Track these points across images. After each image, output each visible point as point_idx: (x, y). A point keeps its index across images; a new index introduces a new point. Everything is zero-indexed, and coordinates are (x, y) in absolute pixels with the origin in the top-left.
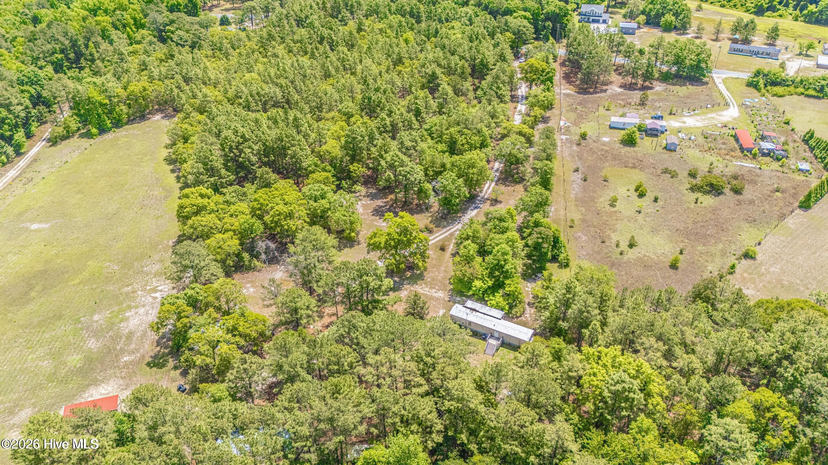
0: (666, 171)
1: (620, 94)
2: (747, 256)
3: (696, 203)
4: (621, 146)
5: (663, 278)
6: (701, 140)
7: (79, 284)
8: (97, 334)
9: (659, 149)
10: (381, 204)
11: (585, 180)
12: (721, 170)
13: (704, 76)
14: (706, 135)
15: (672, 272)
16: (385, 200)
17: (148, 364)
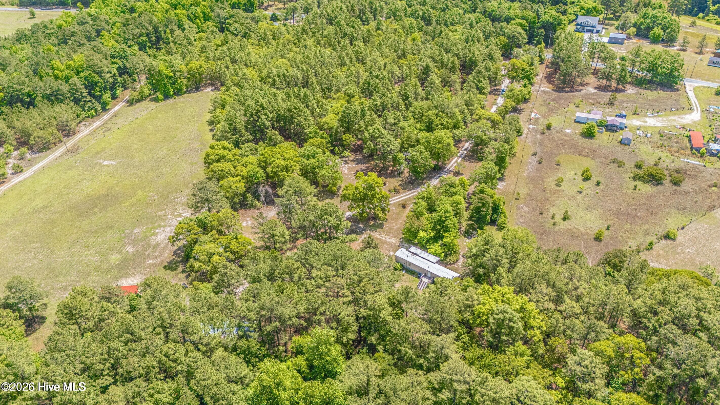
0: (614, 161)
1: (593, 94)
2: (667, 237)
3: (635, 189)
4: (580, 137)
5: (585, 247)
6: (656, 138)
7: (128, 206)
8: (134, 242)
9: (615, 143)
10: (364, 168)
11: (540, 163)
12: (667, 164)
13: (676, 84)
14: (662, 134)
15: (595, 243)
16: (367, 165)
17: (165, 267)
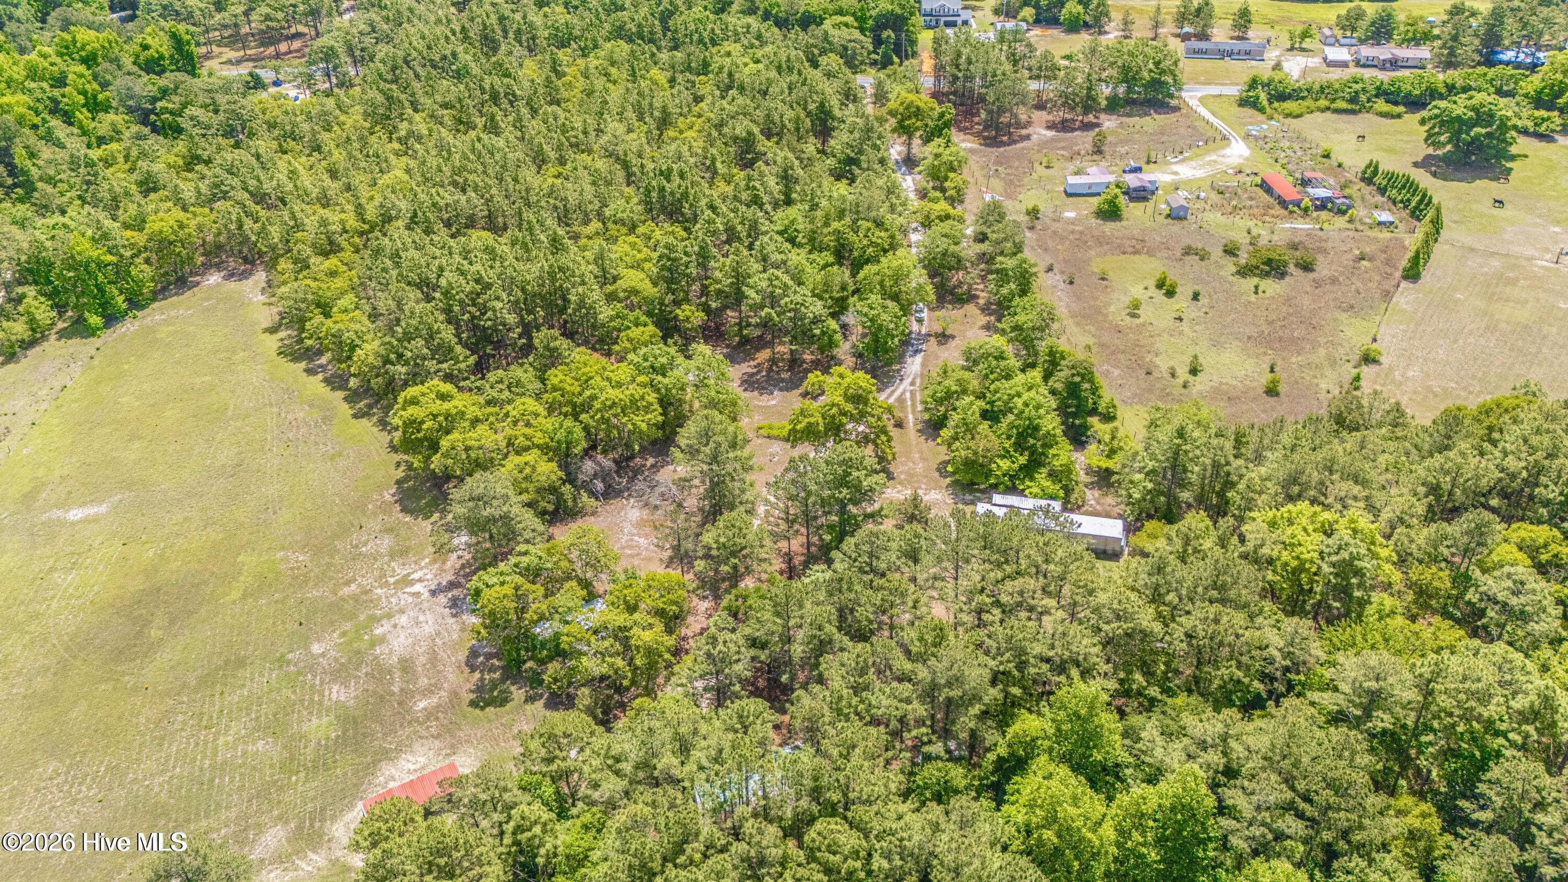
0: (1188, 251)
1: (1053, 140)
2: (1368, 359)
3: (1256, 293)
4: (1099, 222)
5: (1265, 411)
6: (1214, 197)
7: (244, 597)
9: (1161, 219)
10: (750, 370)
11: (1071, 283)
12: (1267, 238)
13: (1171, 96)
14: (1221, 189)
15: (1272, 401)
16: (752, 363)
17: (473, 704)
